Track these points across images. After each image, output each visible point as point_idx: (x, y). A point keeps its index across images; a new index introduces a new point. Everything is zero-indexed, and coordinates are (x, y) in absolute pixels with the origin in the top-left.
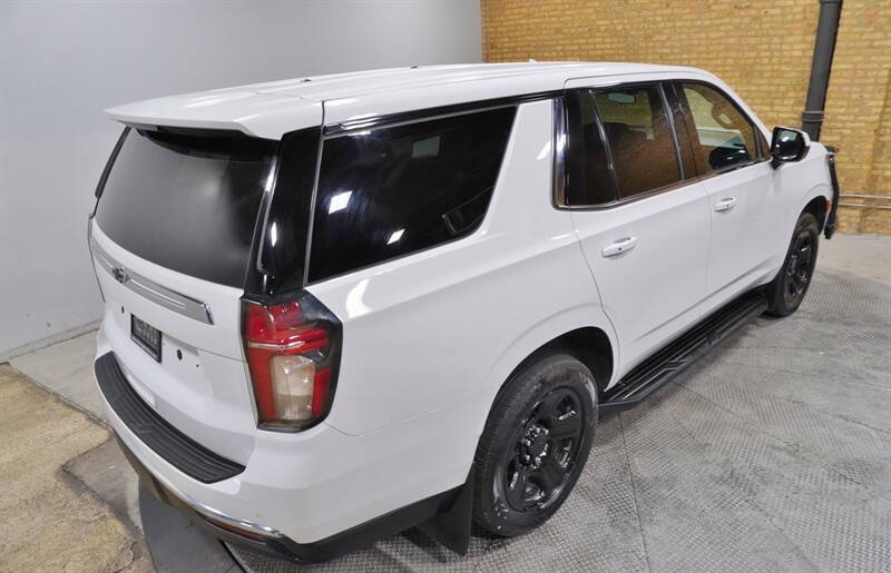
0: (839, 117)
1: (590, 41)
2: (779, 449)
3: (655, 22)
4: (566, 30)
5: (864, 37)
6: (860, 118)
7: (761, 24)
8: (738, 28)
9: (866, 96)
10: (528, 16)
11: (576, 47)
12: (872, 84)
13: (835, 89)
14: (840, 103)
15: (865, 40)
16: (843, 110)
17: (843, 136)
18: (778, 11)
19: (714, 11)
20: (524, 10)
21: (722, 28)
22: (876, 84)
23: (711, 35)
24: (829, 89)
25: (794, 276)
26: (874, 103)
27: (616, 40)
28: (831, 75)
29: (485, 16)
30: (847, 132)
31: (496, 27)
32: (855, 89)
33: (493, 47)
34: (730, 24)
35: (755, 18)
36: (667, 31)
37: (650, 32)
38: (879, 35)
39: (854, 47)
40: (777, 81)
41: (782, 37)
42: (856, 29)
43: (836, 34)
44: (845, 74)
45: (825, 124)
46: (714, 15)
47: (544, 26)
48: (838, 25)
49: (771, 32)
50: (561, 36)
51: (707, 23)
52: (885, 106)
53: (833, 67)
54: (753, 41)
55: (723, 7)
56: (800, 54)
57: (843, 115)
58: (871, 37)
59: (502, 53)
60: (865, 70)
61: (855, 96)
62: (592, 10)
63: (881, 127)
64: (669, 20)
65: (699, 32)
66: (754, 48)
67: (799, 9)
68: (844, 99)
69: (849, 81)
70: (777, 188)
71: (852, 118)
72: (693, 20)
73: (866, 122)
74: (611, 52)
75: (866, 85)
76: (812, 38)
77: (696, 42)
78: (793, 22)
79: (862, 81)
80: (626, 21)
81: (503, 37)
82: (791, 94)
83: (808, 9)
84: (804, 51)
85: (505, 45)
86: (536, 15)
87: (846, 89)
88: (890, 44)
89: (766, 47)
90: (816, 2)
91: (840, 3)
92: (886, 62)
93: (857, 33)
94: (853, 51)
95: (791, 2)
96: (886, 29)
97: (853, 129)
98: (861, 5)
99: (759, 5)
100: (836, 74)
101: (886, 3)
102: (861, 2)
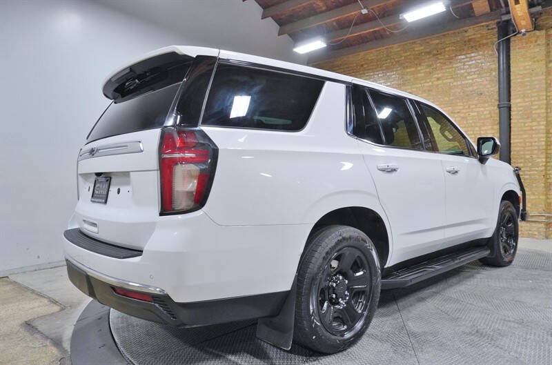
2: (510, 321)
5: (527, 125)
6: (533, 169)
7: (467, 120)
9: (534, 156)
12: (536, 150)
13: (515, 153)
14: (519, 161)
18: (476, 114)
22: (539, 150)
24: (512, 153)
25: (506, 242)
26: (540, 160)
28: (512, 145)
32: (527, 153)
35: (463, 118)
38: (534, 123)
42: (521, 121)
43: (510, 124)
44: (520, 145)
48: (510, 119)
49: (473, 125)
52: (547, 162)
53: (512, 141)
58: (530, 124)
60: (531, 142)
61: (528, 157)
63: (546, 174)
67: (488, 112)
69: (522, 148)
70: (485, 173)
71: (528, 169)
73: (537, 171)
75: (533, 150)
78: (485, 119)
79: (530, 148)
83: (492, 112)
87: (522, 153)
88: (543, 127)
89: (472, 132)
90: (496, 107)
91: (510, 108)
92: (542, 137)
93: (522, 123)
94: (521, 133)
95: (482, 109)
96: (538, 120)
97: (530, 175)
98: (521, 109)
99: (464, 111)
100: (515, 145)
101: (536, 107)
102: (521, 107)
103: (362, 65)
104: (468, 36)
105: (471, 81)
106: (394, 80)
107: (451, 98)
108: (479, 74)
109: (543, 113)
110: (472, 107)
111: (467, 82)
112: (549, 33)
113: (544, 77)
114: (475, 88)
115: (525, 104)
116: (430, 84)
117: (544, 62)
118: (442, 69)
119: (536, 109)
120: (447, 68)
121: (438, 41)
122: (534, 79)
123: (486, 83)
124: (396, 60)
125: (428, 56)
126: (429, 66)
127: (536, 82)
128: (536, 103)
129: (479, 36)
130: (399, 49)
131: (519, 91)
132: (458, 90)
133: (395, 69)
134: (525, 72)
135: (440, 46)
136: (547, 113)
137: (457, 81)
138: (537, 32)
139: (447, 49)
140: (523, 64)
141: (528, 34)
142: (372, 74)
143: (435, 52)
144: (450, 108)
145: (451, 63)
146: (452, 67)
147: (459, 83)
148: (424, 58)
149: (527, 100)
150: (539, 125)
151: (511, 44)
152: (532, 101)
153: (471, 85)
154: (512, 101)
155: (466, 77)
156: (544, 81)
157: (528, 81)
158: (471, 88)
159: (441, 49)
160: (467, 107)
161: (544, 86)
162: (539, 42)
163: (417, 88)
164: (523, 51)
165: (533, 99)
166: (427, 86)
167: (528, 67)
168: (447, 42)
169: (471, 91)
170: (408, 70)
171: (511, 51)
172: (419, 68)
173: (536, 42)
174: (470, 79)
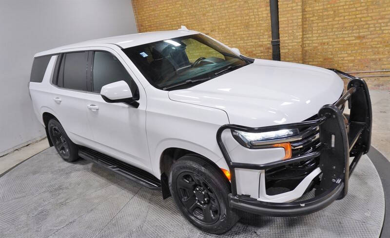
0: (286, 41)
1: (181, 19)
3: (206, 8)
4: (170, 15)
5: (289, 6)
6: (294, 41)
7: (248, 4)
8: (239, 6)
9: (295, 31)
10: (153, 10)
11: (176, 22)
12: (296, 26)
13: (282, 29)
14: (285, 35)
15: (290, 7)
16: (287, 38)
17: (289, 49)
20: (151, 8)
21: (233, 7)
22: (297, 26)
23: (229, 11)
24: (280, 30)
26: (298, 34)
27: (191, 17)
28: (280, 24)
29: (136, 12)
30: (290, 47)
31: (141, 17)
32: (290, 28)
33: (142, 26)
34: (236, 5)
36: (211, 11)
37: (204, 12)
38: (294, 5)
39: (286, 11)
40: (259, 28)
41: (257, 9)
43: (278, 6)
44: (285, 23)
45: (281, 45)
47: (161, 14)
48: (278, 2)
49: (253, 7)
50: (168, 18)
51: (227, 6)
52: (303, 35)
53: (279, 20)
54: (246, 12)
56: (266, 15)
57: (287, 40)
58: (291, 5)
59: (146, 28)
60: (292, 20)
61: (290, 31)
62: (179, 5)
63: (303, 44)
64: (211, 6)
65: (224, 10)
66: (247, 15)
68: (286, 33)
69: (286, 25)
71: (291, 41)
72: (220, 5)
73: (297, 42)
74: (190, 23)
75: (294, 26)
76: (269, 8)
77: (224, 15)
79: (292, 25)
80: (194, 8)
81: (145, 21)
82: (266, 33)
84: (267, 14)
85: (147, 25)
86: (157, 10)
87: (286, 29)
88: (300, 7)
89: (252, 14)
92: (299, 16)
93: (285, 4)
94: (286, 12)
97: (292, 46)
100: (282, 23)
150: (297, 6)
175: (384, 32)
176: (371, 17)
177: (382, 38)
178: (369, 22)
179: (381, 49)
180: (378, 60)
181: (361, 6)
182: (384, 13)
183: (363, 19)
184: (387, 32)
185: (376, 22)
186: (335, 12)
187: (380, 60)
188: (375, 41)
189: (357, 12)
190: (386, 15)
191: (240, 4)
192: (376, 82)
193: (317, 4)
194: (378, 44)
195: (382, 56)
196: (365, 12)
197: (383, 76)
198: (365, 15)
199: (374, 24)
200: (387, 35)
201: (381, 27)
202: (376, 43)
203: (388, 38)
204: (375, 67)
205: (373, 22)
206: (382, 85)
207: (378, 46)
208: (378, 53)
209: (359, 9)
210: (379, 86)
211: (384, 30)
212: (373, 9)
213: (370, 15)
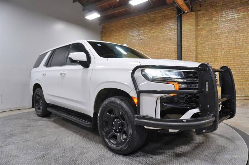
5: (188, 54)
7: (165, 52)
8: (160, 53)
18: (168, 49)
19: (154, 49)
21: (156, 53)
23: (154, 55)
34: (158, 52)
35: (163, 51)
38: (191, 53)
41: (170, 55)
42: (186, 52)
43: (182, 54)
46: (154, 50)
48: (182, 51)
49: (168, 54)
51: (153, 52)
54: (163, 56)
55: (156, 48)
58: (190, 54)
65: (151, 54)
67: (173, 48)
72: (149, 51)
76: (177, 55)
78: (172, 51)
83: (175, 48)
84: (176, 58)
88: (194, 55)
89: (167, 57)
90: (176, 46)
91: (181, 46)
92: (194, 60)
93: (186, 53)
95: (171, 47)
96: (193, 52)
98: (186, 47)
99: (164, 47)
101: (192, 46)
102: (186, 46)
103: (123, 26)
104: (165, 14)
105: (167, 34)
106: (136, 33)
107: (159, 42)
108: (170, 31)
109: (194, 49)
110: (167, 45)
111: (165, 34)
112: (197, 13)
113: (195, 33)
114: (168, 37)
115: (187, 45)
116: (150, 35)
117: (195, 26)
118: (155, 28)
119: (192, 47)
120: (158, 28)
121: (153, 16)
122: (191, 33)
123: (173, 35)
124: (137, 24)
125: (150, 22)
126: (150, 27)
127: (192, 35)
128: (192, 44)
129: (170, 13)
130: (137, 19)
131: (185, 39)
132: (162, 38)
133: (136, 28)
134: (188, 30)
135: (154, 18)
136: (196, 49)
137: (161, 34)
138: (192, 13)
139: (157, 19)
140: (187, 27)
141: (188, 13)
142: (126, 30)
143: (152, 20)
144: (158, 46)
145: (159, 26)
146: (159, 28)
147: (162, 35)
148: (148, 23)
149: (188, 43)
150: (193, 54)
151: (182, 18)
152: (190, 43)
153: (167, 36)
154: (182, 43)
155: (165, 32)
156: (195, 35)
157: (189, 34)
158: (166, 37)
159: (155, 19)
160: (165, 46)
161: (195, 36)
162: (193, 17)
163: (145, 37)
164: (187, 21)
165: (191, 42)
166: (149, 36)
167: (189, 28)
168: (157, 16)
169: (167, 39)
170: (141, 29)
171: (182, 21)
172: (146, 28)
173: (192, 17)
174: (166, 33)
175: (245, 72)
176: (237, 63)
177: (244, 76)
178: (236, 66)
179: (243, 83)
180: (242, 89)
181: (230, 57)
182: (244, 62)
183: (232, 64)
184: (247, 72)
185: (240, 66)
186: (215, 59)
187: (243, 89)
188: (240, 77)
189: (228, 60)
190: (245, 63)
191: (160, 52)
192: (242, 103)
193: (205, 55)
194: (242, 79)
195: (245, 87)
196: (233, 60)
197: (246, 100)
198: (233, 62)
199: (239, 68)
200: (247, 74)
201: (243, 69)
202: (240, 79)
203: (248, 76)
204: (241, 93)
205: (238, 66)
206: (246, 105)
207: (242, 80)
208: (242, 85)
209: (229, 58)
210: (244, 105)
211: (245, 71)
212: (237, 59)
213: (236, 62)
